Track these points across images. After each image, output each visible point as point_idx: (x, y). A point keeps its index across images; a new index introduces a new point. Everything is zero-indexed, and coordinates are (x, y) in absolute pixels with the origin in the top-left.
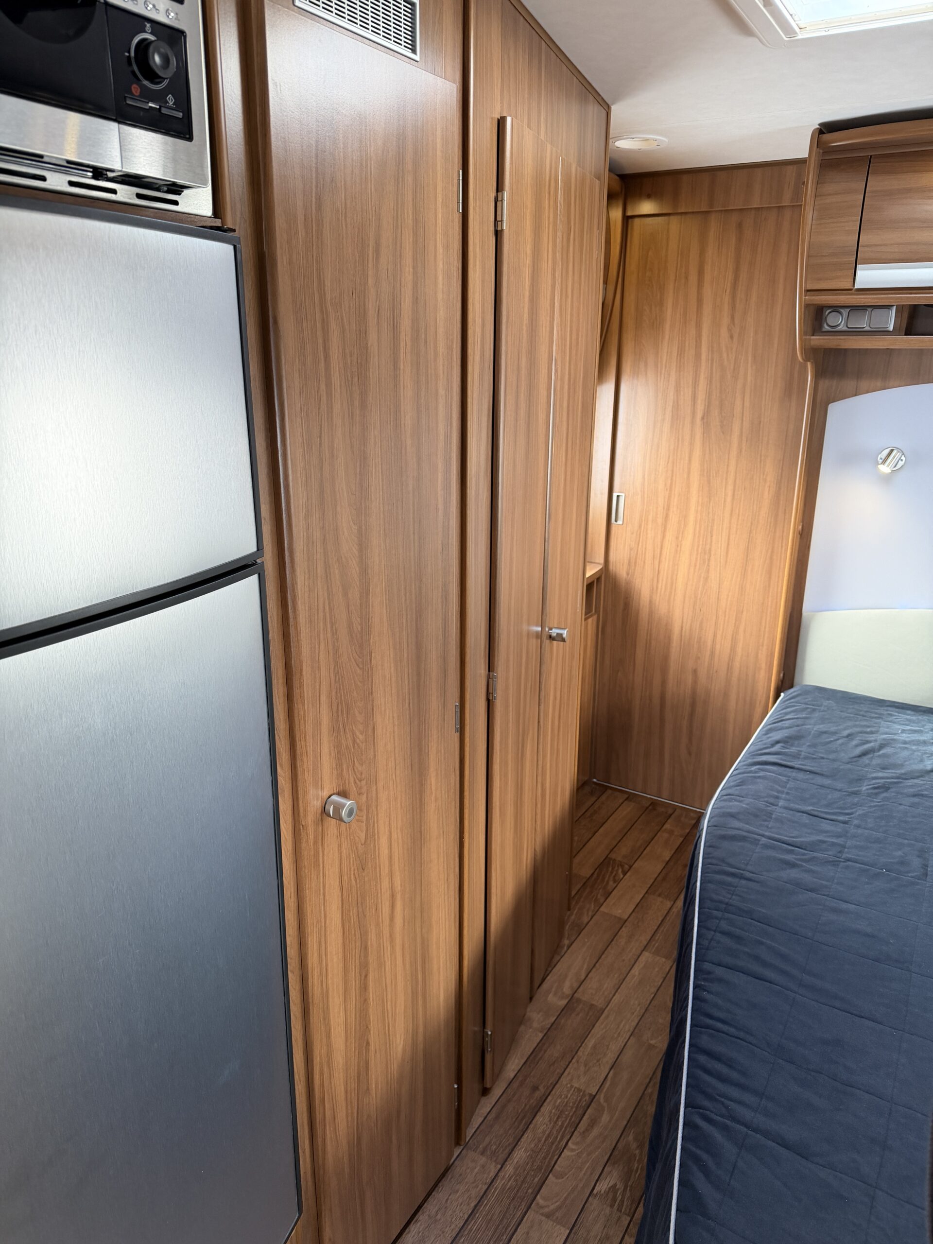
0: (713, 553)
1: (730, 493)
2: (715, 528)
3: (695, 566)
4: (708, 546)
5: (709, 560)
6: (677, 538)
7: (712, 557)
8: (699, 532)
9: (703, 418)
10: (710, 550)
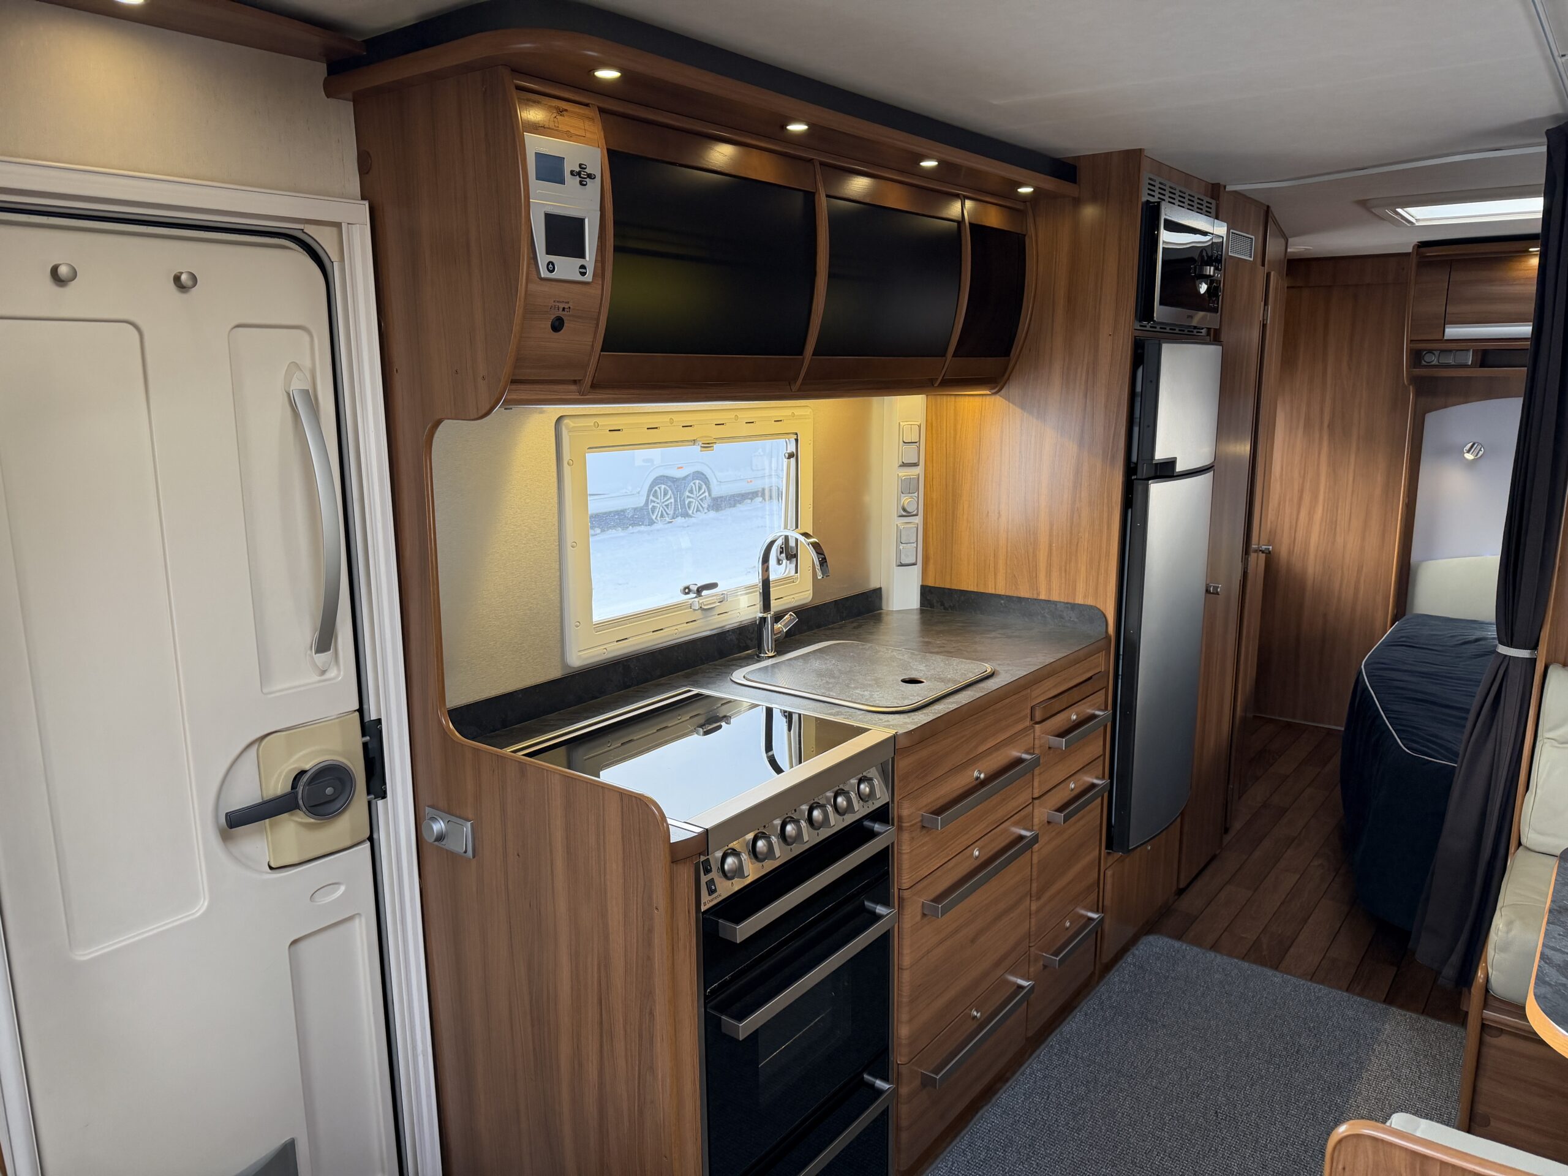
0: (1338, 522)
1: (1351, 479)
2: (1340, 504)
3: (1324, 533)
4: (1334, 519)
5: (1336, 528)
6: (1309, 513)
7: (1338, 527)
8: (1327, 508)
9: (1329, 426)
10: (1336, 520)
